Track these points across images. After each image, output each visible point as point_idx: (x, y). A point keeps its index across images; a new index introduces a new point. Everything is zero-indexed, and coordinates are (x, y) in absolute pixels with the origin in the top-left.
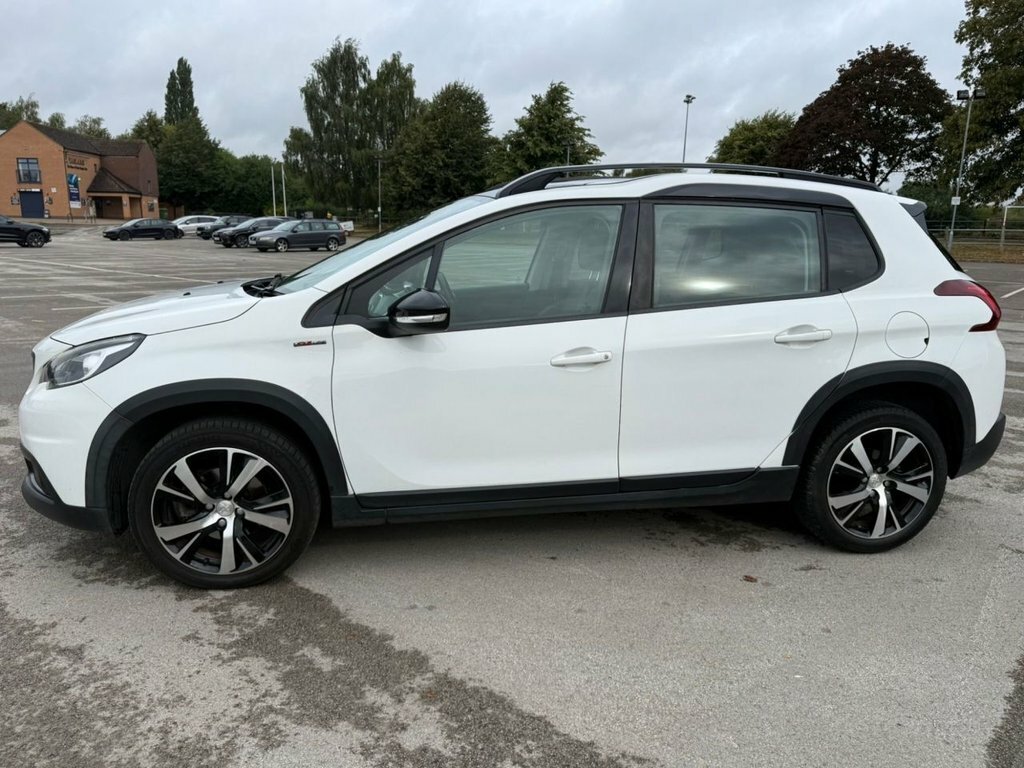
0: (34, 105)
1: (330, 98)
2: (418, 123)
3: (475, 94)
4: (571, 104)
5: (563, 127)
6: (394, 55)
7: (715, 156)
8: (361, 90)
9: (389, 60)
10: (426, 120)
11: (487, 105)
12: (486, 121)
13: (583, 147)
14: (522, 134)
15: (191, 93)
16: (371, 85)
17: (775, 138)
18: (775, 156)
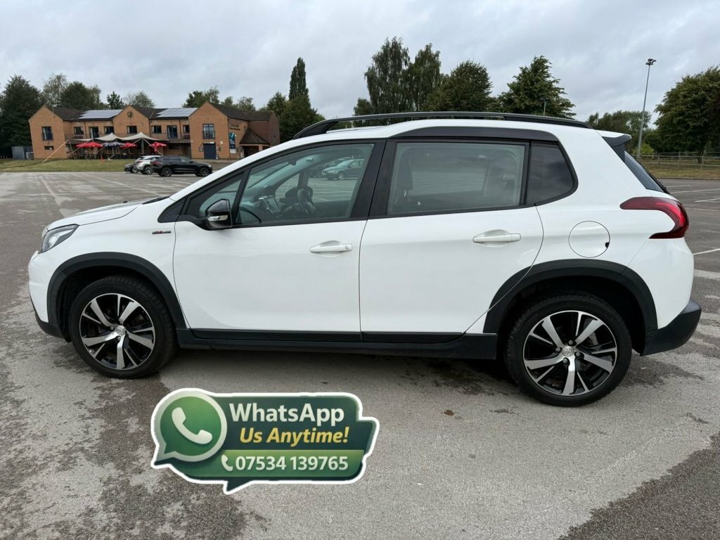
0: (216, 92)
1: (384, 79)
2: (439, 91)
3: (481, 68)
4: (550, 71)
5: (543, 88)
6: (427, 46)
7: (663, 104)
8: (404, 71)
9: (424, 50)
10: (445, 88)
11: (489, 75)
12: (488, 86)
13: (558, 102)
14: (512, 94)
15: (304, 80)
16: (411, 67)
17: (716, 88)
18: (714, 102)
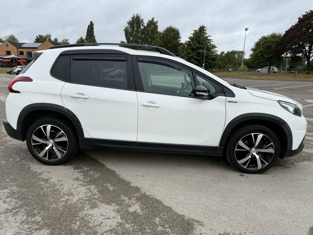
0: (50, 36)
1: (132, 32)
2: (158, 39)
3: (176, 29)
4: (207, 32)
5: (204, 39)
6: (152, 18)
7: (254, 47)
8: (142, 29)
9: (151, 20)
10: (161, 38)
11: (180, 33)
12: (179, 38)
13: (210, 45)
14: (191, 42)
15: (93, 31)
16: (145, 28)
17: (275, 41)
18: (275, 47)
